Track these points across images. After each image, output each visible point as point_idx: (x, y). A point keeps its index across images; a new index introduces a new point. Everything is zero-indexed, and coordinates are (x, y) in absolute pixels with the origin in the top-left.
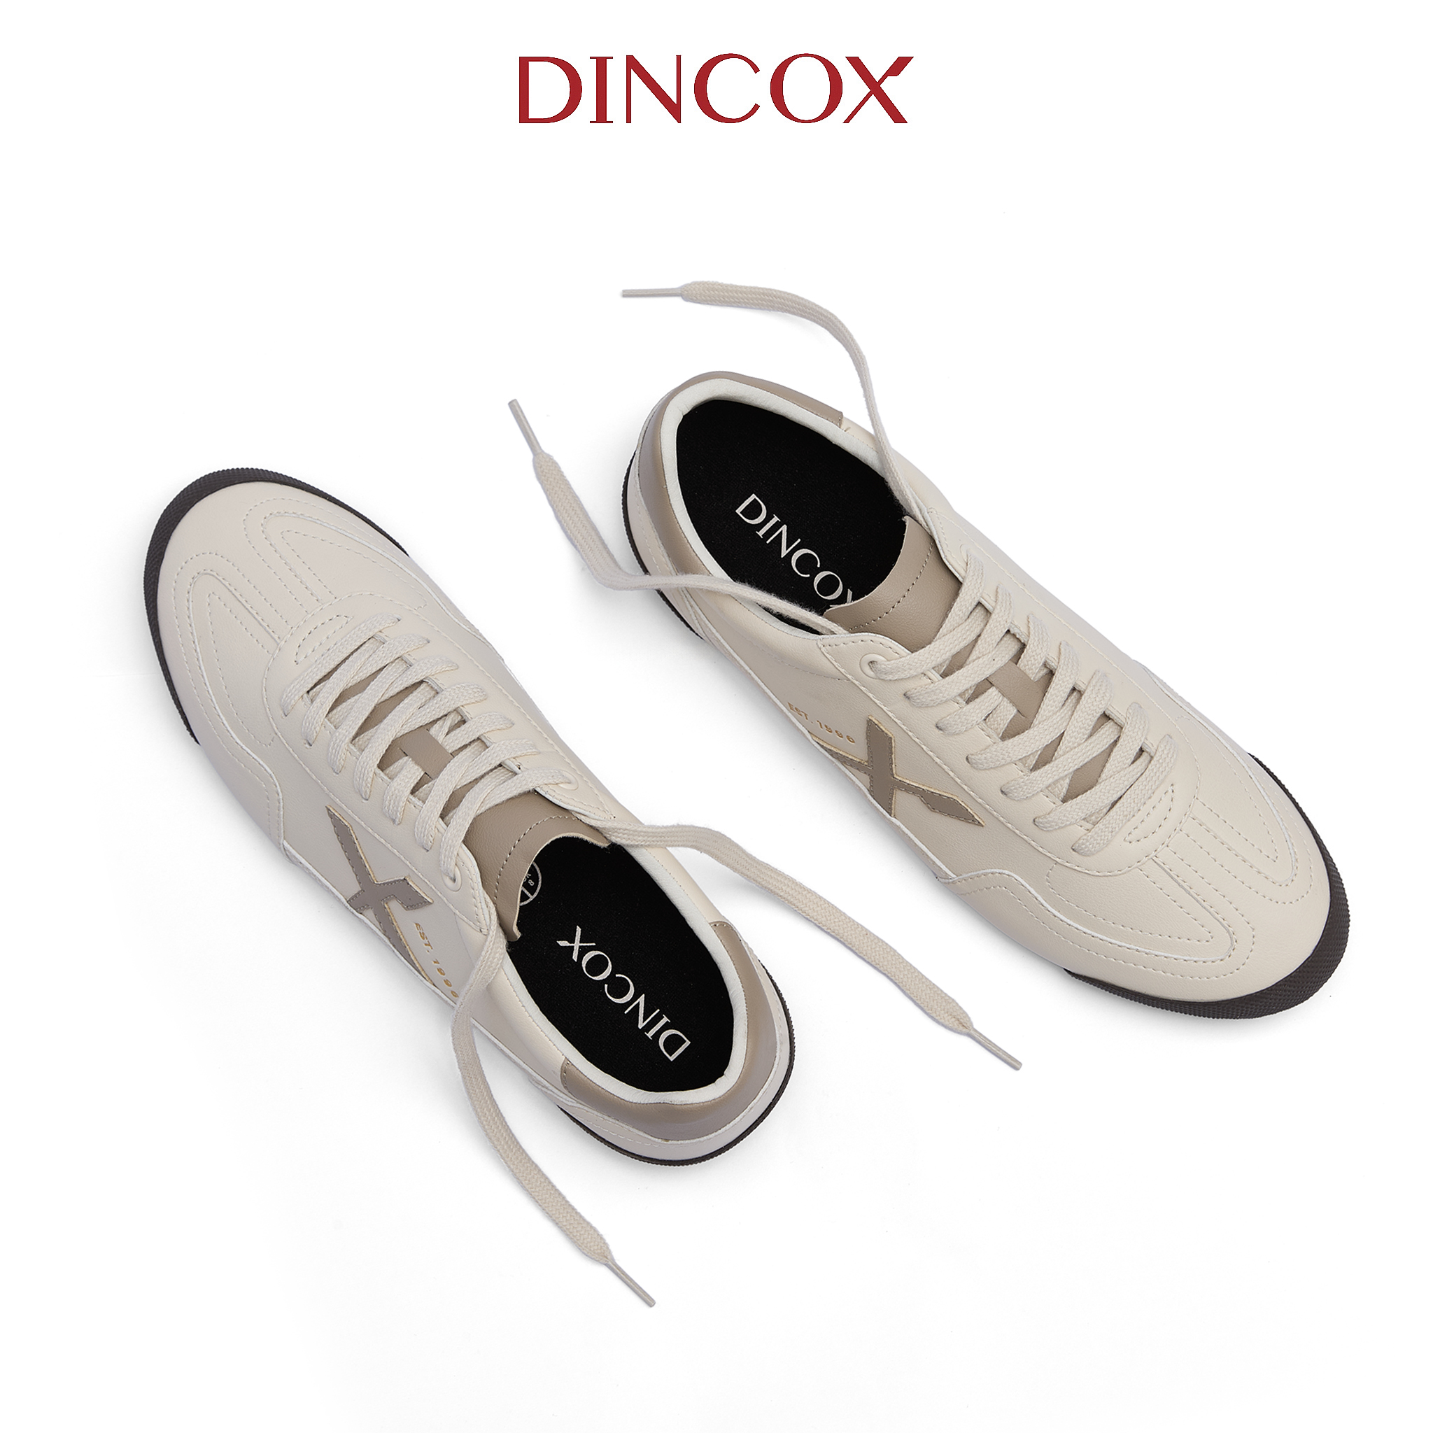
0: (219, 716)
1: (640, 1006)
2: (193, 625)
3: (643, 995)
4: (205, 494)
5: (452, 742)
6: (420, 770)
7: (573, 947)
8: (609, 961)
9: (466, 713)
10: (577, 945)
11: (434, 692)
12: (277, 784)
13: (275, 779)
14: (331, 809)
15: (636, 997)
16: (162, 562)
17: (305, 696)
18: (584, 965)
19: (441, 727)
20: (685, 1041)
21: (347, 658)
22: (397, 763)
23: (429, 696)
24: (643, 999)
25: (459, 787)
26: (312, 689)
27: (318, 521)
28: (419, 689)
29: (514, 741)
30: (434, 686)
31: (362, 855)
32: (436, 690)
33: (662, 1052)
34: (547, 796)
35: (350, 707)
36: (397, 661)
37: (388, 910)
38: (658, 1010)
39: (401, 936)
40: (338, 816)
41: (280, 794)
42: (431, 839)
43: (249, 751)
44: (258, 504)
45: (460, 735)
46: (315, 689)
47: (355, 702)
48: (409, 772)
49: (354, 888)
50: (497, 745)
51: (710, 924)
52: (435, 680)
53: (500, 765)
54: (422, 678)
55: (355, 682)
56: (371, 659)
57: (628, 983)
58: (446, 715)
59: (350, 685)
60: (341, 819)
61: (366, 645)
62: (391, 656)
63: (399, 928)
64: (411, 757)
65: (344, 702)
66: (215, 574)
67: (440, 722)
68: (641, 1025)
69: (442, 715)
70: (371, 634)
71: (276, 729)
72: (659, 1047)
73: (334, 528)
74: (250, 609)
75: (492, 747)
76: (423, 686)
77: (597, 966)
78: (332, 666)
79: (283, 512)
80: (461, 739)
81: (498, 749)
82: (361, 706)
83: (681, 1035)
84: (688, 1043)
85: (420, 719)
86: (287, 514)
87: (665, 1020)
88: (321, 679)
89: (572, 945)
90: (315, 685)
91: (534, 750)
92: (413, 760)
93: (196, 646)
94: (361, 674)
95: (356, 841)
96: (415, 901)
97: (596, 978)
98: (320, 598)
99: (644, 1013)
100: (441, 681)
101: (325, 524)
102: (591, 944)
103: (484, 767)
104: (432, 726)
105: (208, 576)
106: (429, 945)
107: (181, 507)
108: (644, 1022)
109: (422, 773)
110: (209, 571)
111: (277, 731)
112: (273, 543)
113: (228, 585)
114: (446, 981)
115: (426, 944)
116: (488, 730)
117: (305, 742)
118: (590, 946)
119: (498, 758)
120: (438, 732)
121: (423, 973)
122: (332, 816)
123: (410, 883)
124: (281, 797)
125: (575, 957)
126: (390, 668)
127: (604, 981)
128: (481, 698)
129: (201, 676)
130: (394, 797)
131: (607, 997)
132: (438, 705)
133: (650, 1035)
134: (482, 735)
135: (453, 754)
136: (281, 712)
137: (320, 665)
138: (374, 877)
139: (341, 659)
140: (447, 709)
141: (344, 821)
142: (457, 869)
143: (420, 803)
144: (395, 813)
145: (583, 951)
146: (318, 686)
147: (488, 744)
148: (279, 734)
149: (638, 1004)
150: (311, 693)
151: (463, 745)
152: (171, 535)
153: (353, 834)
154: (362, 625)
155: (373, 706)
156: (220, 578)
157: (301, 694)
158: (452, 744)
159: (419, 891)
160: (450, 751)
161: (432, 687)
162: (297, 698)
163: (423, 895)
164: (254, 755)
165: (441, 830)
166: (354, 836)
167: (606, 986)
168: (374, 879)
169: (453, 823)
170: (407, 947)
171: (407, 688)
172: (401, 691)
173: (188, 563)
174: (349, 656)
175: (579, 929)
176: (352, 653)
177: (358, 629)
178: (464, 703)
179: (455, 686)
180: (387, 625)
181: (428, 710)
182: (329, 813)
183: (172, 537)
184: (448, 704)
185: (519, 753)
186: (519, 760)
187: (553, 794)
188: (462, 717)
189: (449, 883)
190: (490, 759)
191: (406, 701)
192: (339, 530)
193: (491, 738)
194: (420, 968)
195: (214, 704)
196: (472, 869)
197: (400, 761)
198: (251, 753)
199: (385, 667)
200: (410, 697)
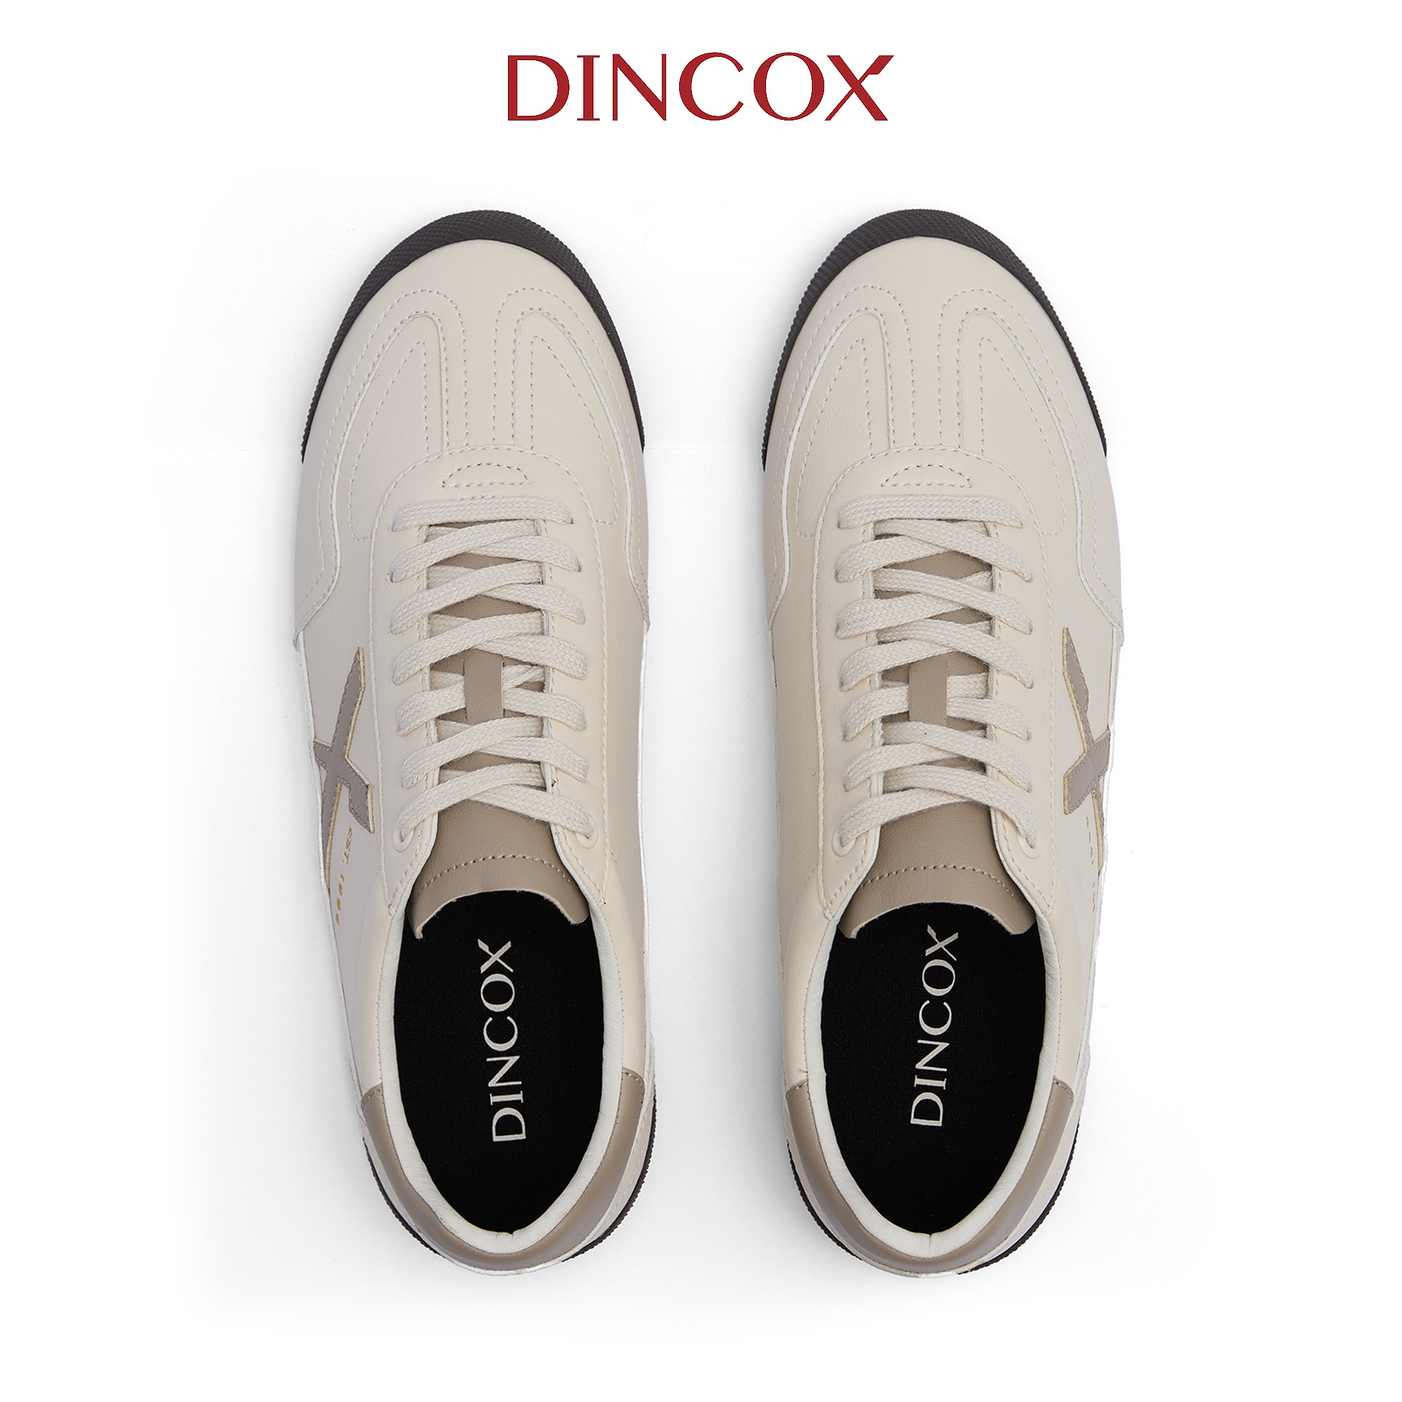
0: (336, 465)
1: (507, 1065)
2: (381, 358)
3: (518, 1057)
4: (493, 237)
5: (515, 699)
6: (464, 702)
7: (490, 957)
8: (513, 997)
9: (551, 679)
10: (495, 957)
11: (539, 630)
12: (335, 581)
13: (337, 574)
14: (361, 654)
15: (509, 1053)
16: (402, 269)
17: (425, 528)
18: (486, 982)
19: (518, 675)
20: (521, 1132)
21: (491, 521)
22: (449, 675)
23: (533, 631)
24: (515, 1061)
25: (483, 752)
26: (436, 525)
27: (579, 352)
28: (529, 615)
29: (569, 751)
30: (545, 624)
31: (353, 722)
32: (544, 630)
33: (491, 1125)
34: (555, 837)
35: (454, 575)
36: (535, 564)
37: (338, 790)
38: (520, 1083)
39: (332, 823)
40: (362, 668)
41: (331, 592)
42: (415, 781)
43: (336, 526)
44: (536, 289)
45: (527, 700)
46: (438, 528)
47: (462, 574)
48: (452, 695)
49: (327, 739)
50: (552, 741)
51: (623, 1068)
52: (550, 618)
53: (539, 763)
54: (540, 607)
55: (479, 552)
56: (511, 541)
57: (514, 1033)
58: (532, 665)
59: (472, 552)
60: (362, 672)
61: (521, 523)
62: (532, 555)
63: (336, 815)
64: (465, 680)
65: (453, 565)
66: (439, 325)
67: (521, 668)
68: (493, 1083)
69: (527, 660)
70: (534, 516)
71: (374, 533)
72: (493, 1118)
73: (590, 372)
74: (444, 390)
75: (546, 739)
76: (536, 614)
77: (497, 994)
78: (472, 519)
79: (552, 316)
80: (525, 705)
81: (550, 746)
82: (466, 584)
83: (523, 1123)
84: (523, 1136)
85: (505, 647)
86: (555, 321)
87: (519, 1097)
88: (451, 523)
89: (491, 954)
90: (442, 525)
91: (581, 776)
92: (464, 686)
93: (368, 380)
94: (491, 549)
95: (358, 705)
96: (361, 814)
97: (487, 1005)
98: (516, 436)
99: (505, 1075)
100: (557, 626)
101: (584, 361)
102: (508, 968)
103: (521, 753)
104: (511, 664)
105: (433, 323)
106: (347, 858)
107: (463, 230)
108: (498, 1082)
109: (463, 706)
110: (436, 319)
111: (374, 536)
112: (517, 342)
113: (442, 348)
114: (339, 902)
115: (345, 854)
116: (557, 718)
117: (390, 573)
118: (506, 969)
119: (542, 755)
120: (512, 676)
121: (327, 871)
122: (357, 661)
123: (369, 795)
124: (329, 595)
125: (484, 968)
126: (521, 566)
127: (492, 1013)
128: (577, 675)
129: (349, 414)
130: (418, 708)
131: (483, 1031)
132: (531, 646)
133: (494, 1099)
134: (548, 718)
135: (506, 713)
136: (391, 522)
137: (462, 508)
138: (349, 750)
139: (486, 518)
140: (537, 658)
141: (362, 677)
142: (412, 833)
143: (434, 736)
144: (406, 724)
145: (496, 968)
146: (443, 528)
147: (545, 732)
148: (374, 540)
149: (507, 1061)
150: (432, 528)
151: (522, 712)
152: (430, 251)
153: (360, 696)
154: (532, 500)
155: (475, 593)
156: (441, 335)
157: (422, 522)
158: (513, 702)
159: (370, 809)
160: (505, 707)
161: (542, 623)
162: (415, 523)
163: (370, 818)
164: (337, 534)
165: (430, 781)
166: (360, 699)
167: (490, 1019)
168: (347, 751)
169: (447, 785)
170: (330, 837)
171: (519, 603)
172: (512, 602)
173: (424, 293)
174: (495, 521)
175: (509, 945)
176: (501, 520)
177: (525, 500)
178: (557, 666)
179: (563, 641)
180: (555, 519)
181: (519, 643)
182: (356, 656)
183: (429, 254)
184: (543, 654)
185: (564, 768)
186: (560, 775)
187: (562, 839)
188: (544, 681)
189: (396, 839)
190: (534, 749)
191: (508, 617)
192: (592, 378)
193: (553, 729)
194: (327, 865)
195: (340, 451)
196: (424, 847)
197: (455, 675)
198: (336, 529)
199: (518, 560)
200: (515, 616)
